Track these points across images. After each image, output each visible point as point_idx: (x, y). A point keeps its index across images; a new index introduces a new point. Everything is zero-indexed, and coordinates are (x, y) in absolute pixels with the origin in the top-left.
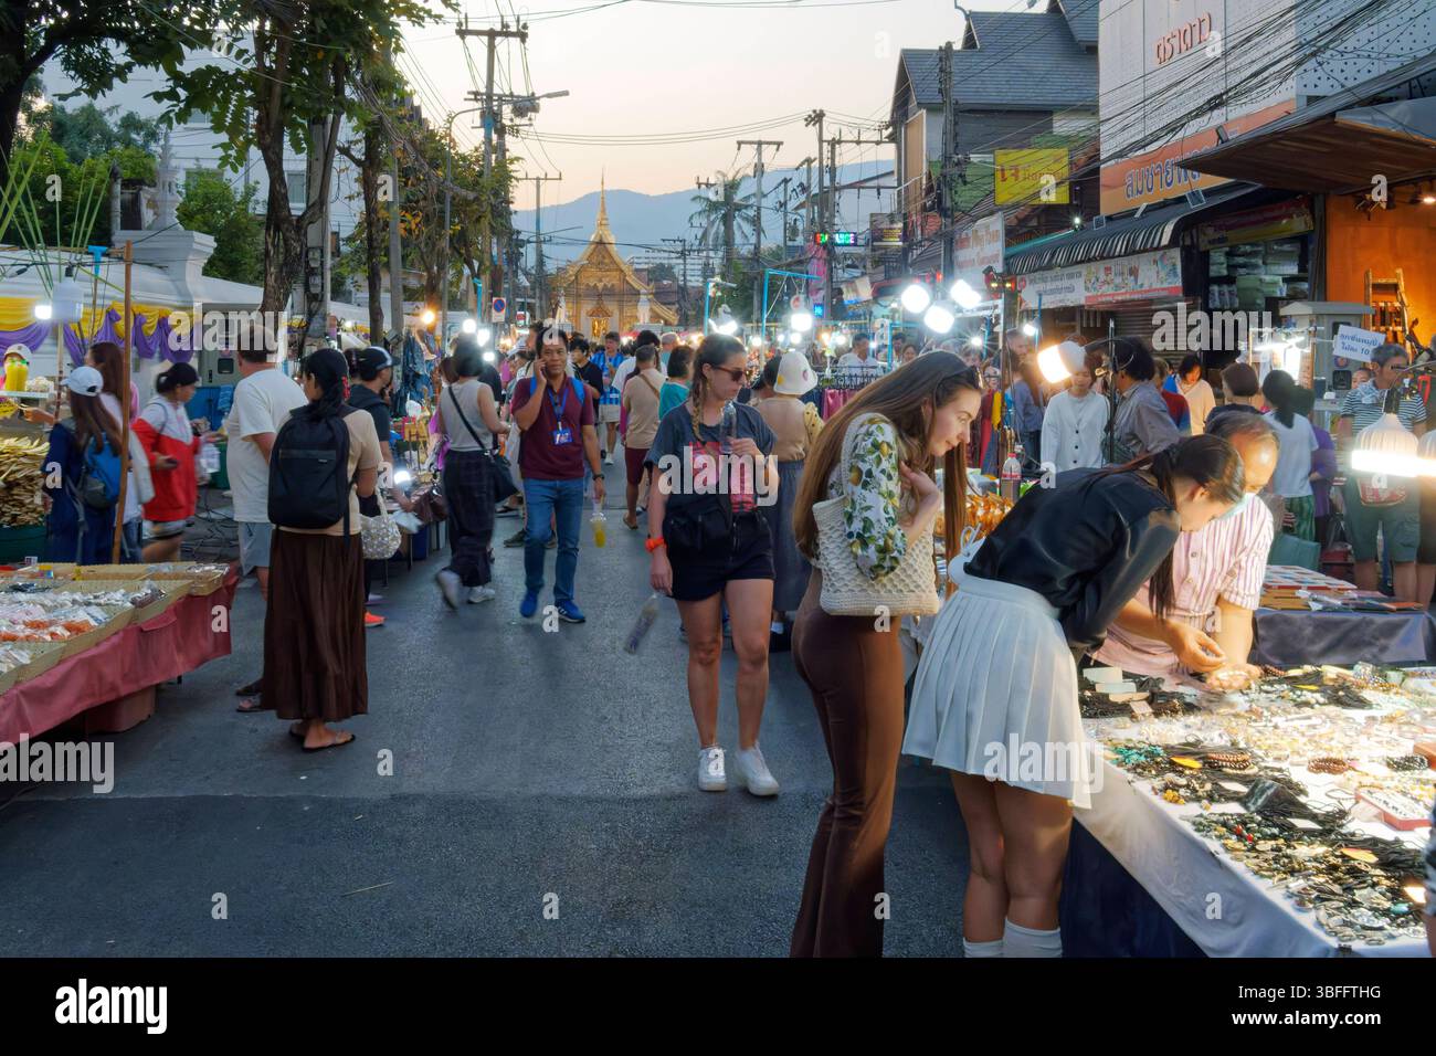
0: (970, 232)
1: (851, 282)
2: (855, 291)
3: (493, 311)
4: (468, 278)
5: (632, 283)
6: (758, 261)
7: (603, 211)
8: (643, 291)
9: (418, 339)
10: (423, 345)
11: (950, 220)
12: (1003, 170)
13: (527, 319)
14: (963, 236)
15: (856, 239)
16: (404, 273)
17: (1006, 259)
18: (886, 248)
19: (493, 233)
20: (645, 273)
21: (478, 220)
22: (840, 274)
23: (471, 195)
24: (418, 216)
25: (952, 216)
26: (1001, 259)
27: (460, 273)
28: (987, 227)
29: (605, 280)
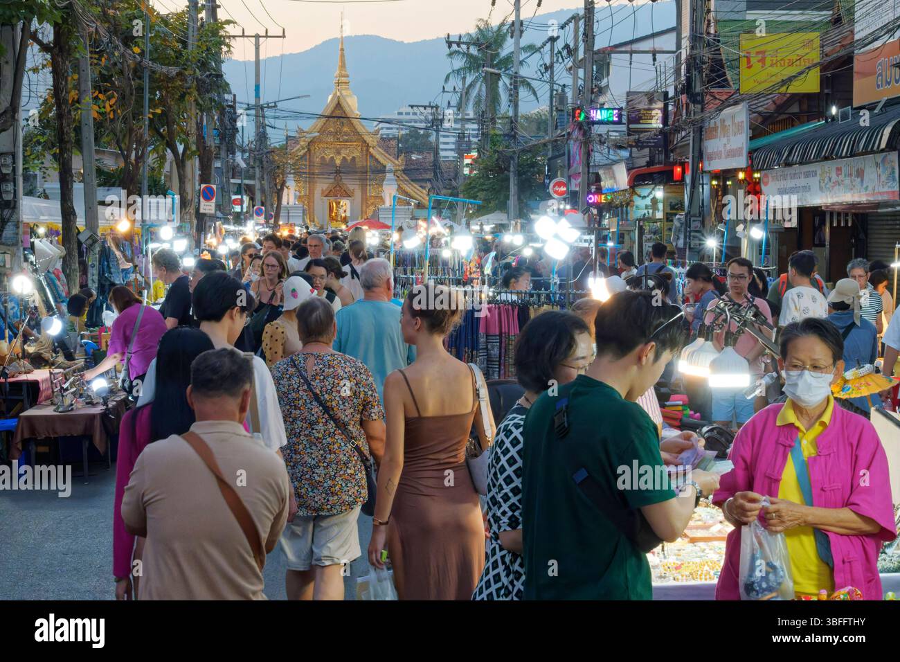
0: (718, 120)
1: (609, 166)
2: (613, 177)
3: (202, 199)
4: (171, 163)
5: (378, 156)
6: (514, 137)
7: (343, 66)
8: (389, 166)
9: (114, 249)
10: (118, 254)
11: (699, 106)
12: (748, 58)
13: (245, 205)
14: (712, 125)
15: (620, 116)
16: (97, 152)
17: (751, 153)
18: (644, 131)
19: (202, 111)
20: (394, 143)
21: (182, 97)
22: (597, 158)
23: (173, 71)
24: (113, 97)
25: (702, 102)
26: (745, 153)
27: (162, 158)
28: (733, 117)
29: (344, 153)
